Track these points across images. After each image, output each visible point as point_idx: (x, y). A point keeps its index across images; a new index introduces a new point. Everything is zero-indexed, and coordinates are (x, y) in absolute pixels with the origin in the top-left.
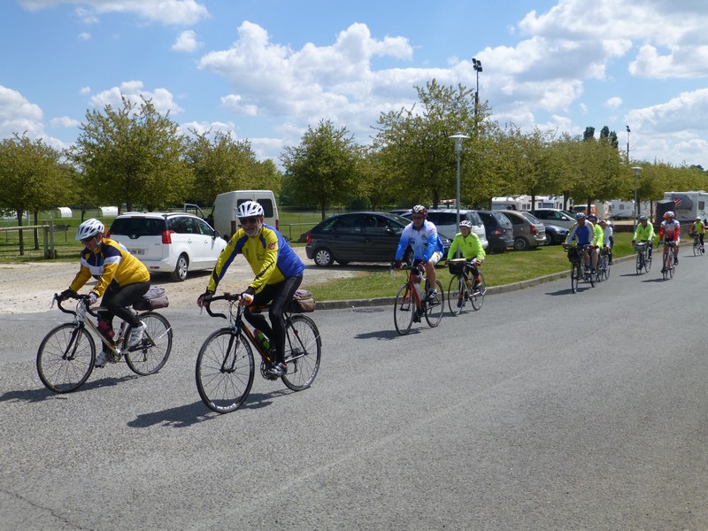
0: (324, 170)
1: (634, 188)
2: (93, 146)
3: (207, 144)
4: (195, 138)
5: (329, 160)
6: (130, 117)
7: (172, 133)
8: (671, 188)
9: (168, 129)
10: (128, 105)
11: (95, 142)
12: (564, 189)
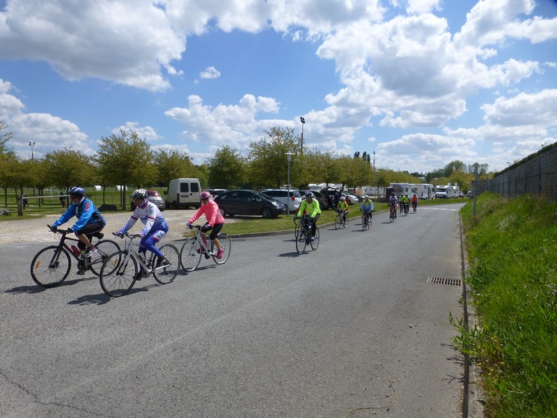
0: (226, 169)
1: (375, 181)
2: (106, 155)
3: (166, 155)
4: (159, 152)
5: (228, 164)
6: (125, 140)
7: (147, 149)
8: (393, 181)
9: (145, 147)
10: (124, 135)
11: (107, 153)
12: (342, 180)
